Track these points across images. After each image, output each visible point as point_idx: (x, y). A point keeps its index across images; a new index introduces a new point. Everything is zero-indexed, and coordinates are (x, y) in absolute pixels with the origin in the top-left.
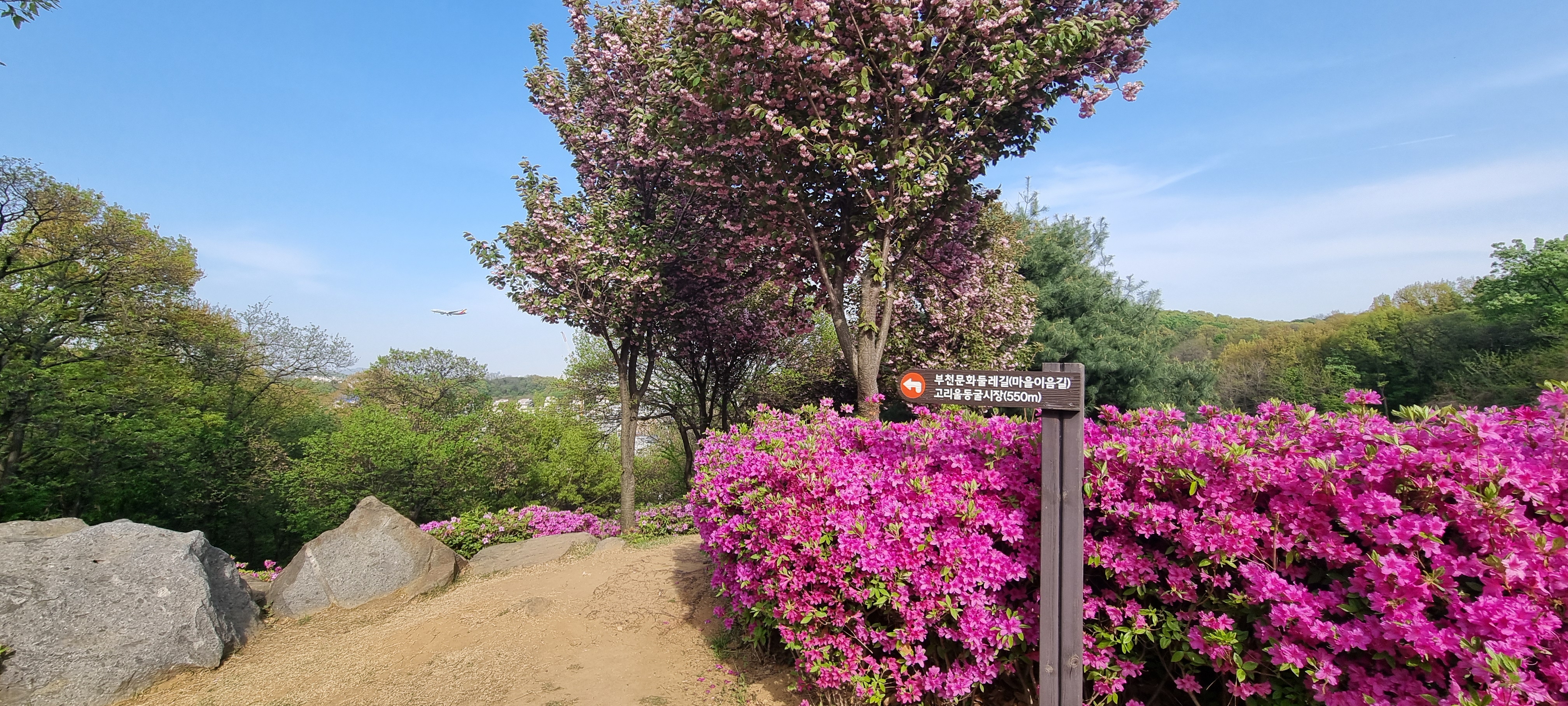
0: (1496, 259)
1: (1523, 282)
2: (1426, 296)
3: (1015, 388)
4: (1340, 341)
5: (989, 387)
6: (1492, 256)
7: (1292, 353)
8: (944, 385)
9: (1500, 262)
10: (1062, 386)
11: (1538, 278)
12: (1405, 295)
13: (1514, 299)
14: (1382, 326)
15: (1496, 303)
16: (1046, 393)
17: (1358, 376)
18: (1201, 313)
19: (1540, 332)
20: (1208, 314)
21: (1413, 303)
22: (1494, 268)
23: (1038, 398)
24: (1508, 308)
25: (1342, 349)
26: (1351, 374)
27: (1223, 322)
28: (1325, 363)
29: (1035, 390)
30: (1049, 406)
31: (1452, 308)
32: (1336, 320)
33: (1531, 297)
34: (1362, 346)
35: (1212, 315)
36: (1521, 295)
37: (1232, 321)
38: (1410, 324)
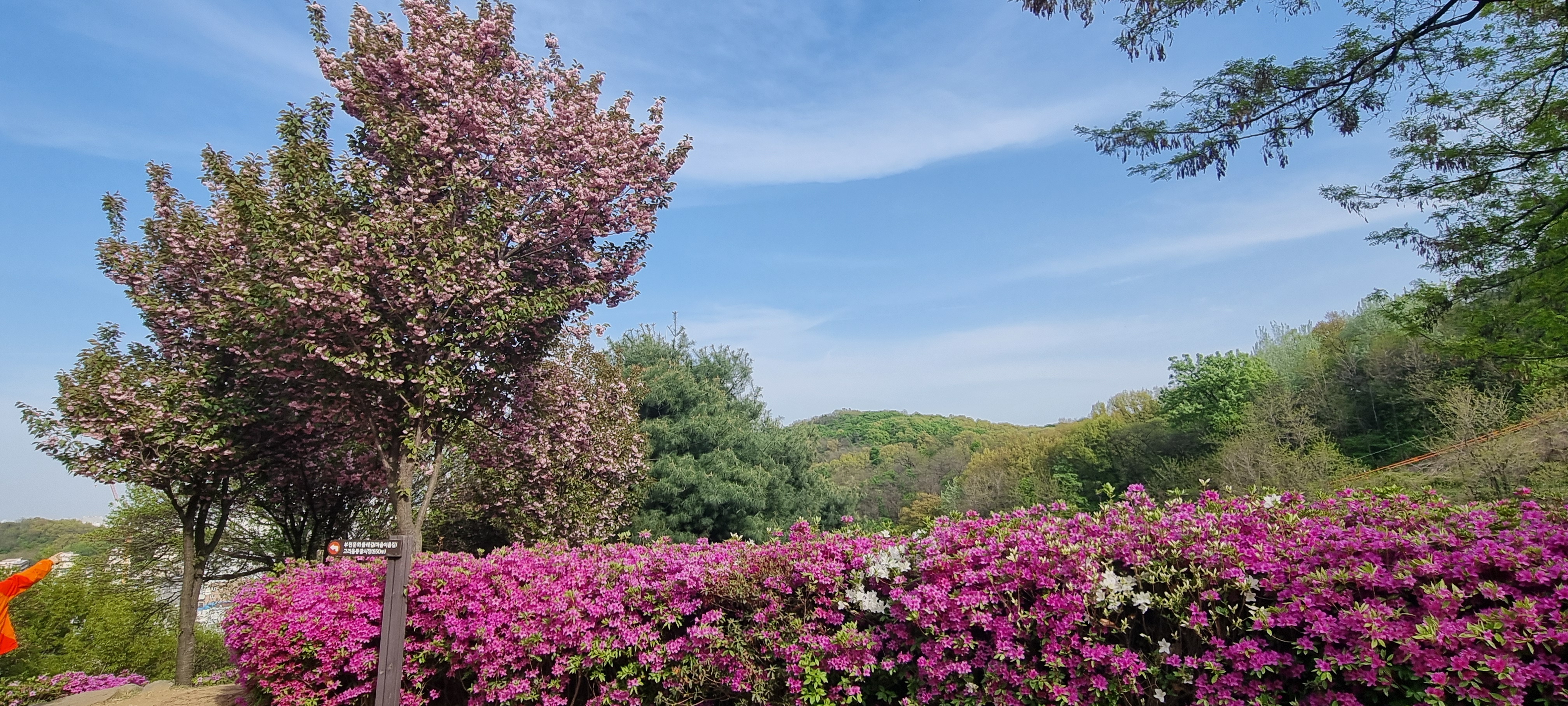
0: (1172, 372)
1: (1195, 392)
2: (1133, 404)
3: (376, 548)
4: (1063, 450)
5: (366, 548)
6: (1169, 369)
7: (1027, 462)
8: (348, 547)
9: (1174, 375)
10: (394, 547)
11: (1202, 389)
12: (1117, 403)
13: (1187, 408)
14: (1095, 434)
15: (1175, 412)
16: (388, 549)
17: (1080, 484)
18: (962, 418)
19: (1206, 439)
20: (969, 419)
21: (1123, 412)
22: (1171, 380)
23: (384, 552)
24: (1184, 417)
25: (1065, 457)
26: (1075, 483)
27: (981, 428)
28: (1053, 472)
29: (384, 548)
30: (389, 555)
31: (1152, 416)
32: (1062, 428)
33: (1199, 406)
34: (1081, 454)
35: (972, 420)
36: (1192, 404)
37: (991, 427)
38: (1116, 432)
